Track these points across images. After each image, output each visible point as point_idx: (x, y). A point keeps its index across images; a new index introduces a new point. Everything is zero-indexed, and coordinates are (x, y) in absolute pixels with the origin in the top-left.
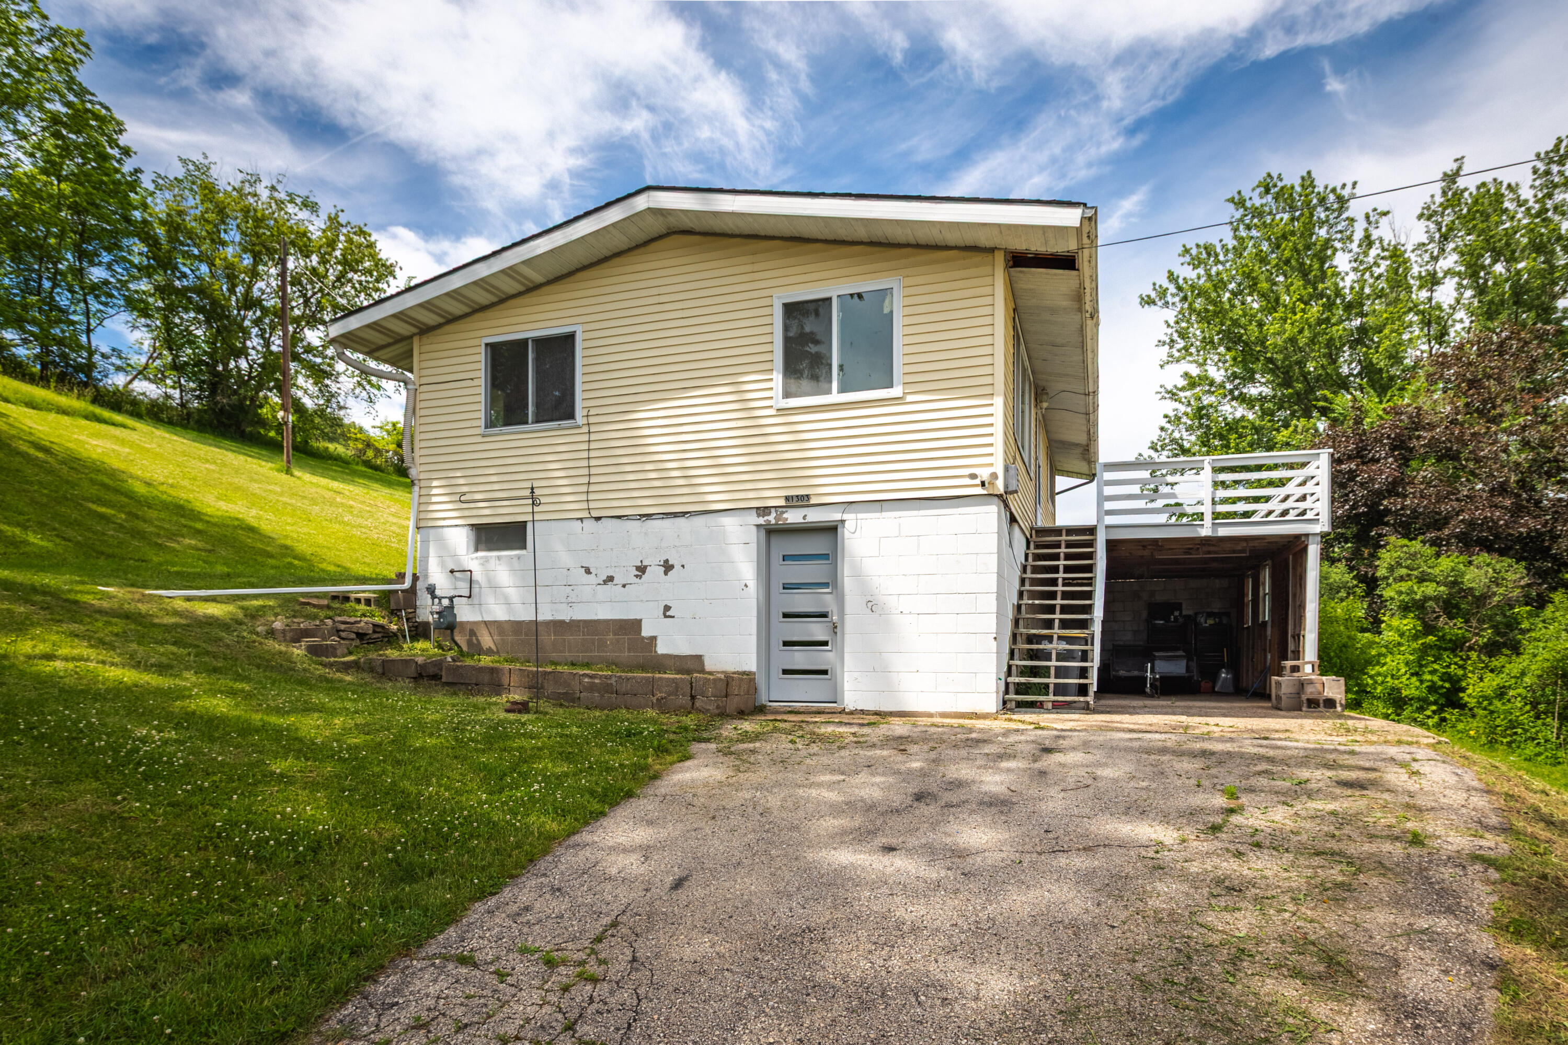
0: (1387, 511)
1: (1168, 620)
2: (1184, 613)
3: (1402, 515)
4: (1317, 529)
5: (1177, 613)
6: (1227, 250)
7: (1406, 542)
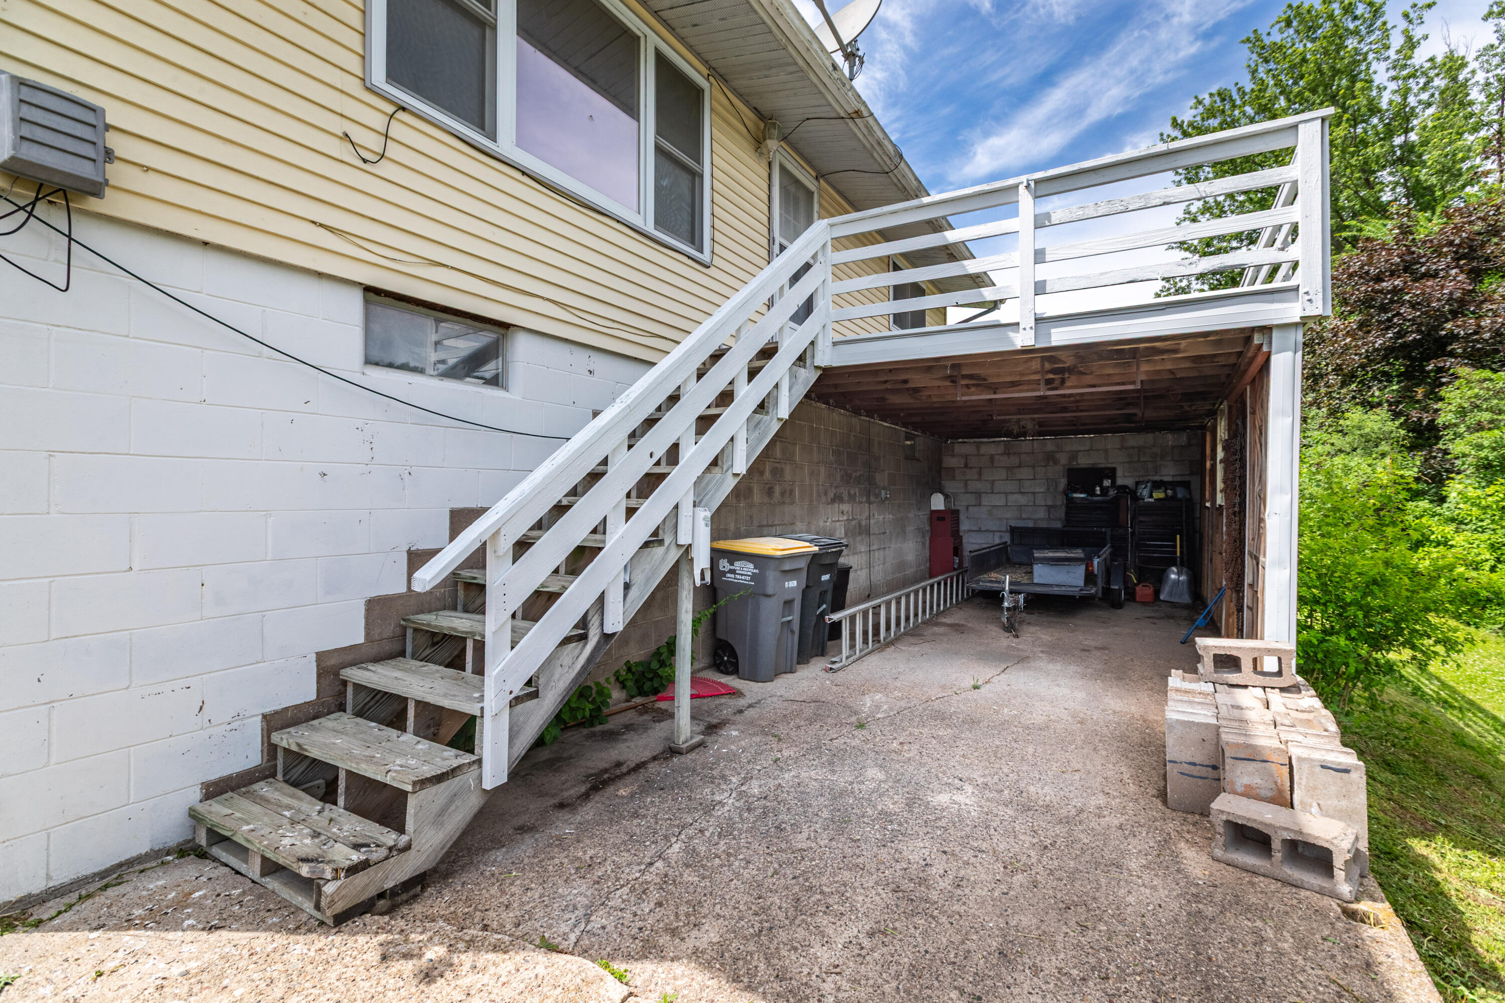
0: (1453, 337)
1: (1093, 494)
2: (1120, 482)
3: (1477, 341)
4: (1292, 311)
5: (1107, 483)
6: (1244, 93)
7: (1487, 373)
